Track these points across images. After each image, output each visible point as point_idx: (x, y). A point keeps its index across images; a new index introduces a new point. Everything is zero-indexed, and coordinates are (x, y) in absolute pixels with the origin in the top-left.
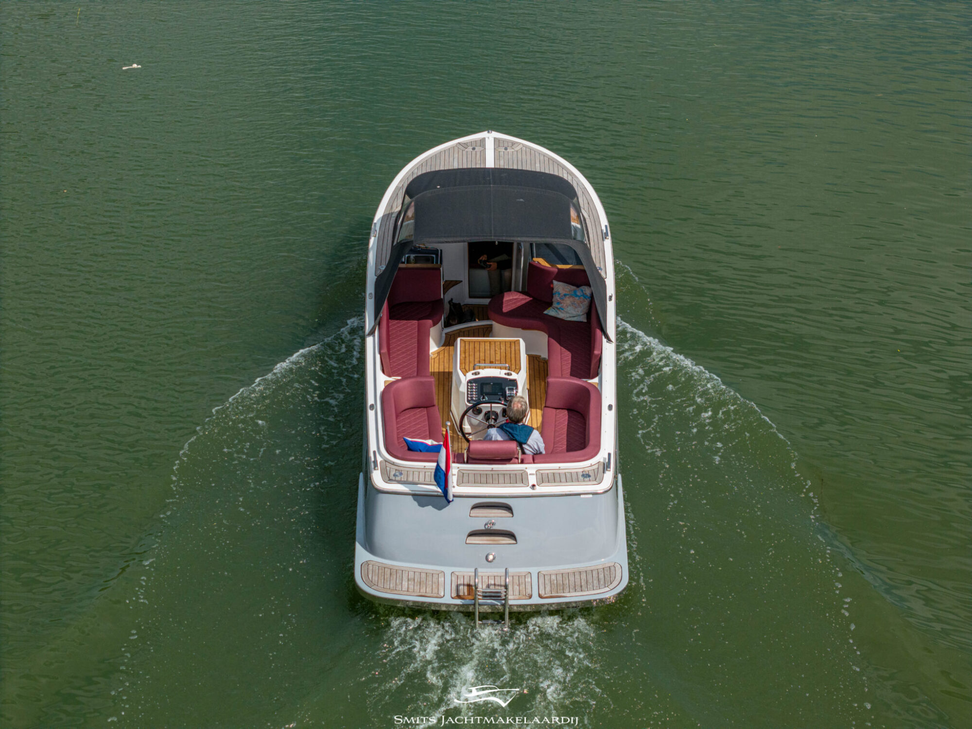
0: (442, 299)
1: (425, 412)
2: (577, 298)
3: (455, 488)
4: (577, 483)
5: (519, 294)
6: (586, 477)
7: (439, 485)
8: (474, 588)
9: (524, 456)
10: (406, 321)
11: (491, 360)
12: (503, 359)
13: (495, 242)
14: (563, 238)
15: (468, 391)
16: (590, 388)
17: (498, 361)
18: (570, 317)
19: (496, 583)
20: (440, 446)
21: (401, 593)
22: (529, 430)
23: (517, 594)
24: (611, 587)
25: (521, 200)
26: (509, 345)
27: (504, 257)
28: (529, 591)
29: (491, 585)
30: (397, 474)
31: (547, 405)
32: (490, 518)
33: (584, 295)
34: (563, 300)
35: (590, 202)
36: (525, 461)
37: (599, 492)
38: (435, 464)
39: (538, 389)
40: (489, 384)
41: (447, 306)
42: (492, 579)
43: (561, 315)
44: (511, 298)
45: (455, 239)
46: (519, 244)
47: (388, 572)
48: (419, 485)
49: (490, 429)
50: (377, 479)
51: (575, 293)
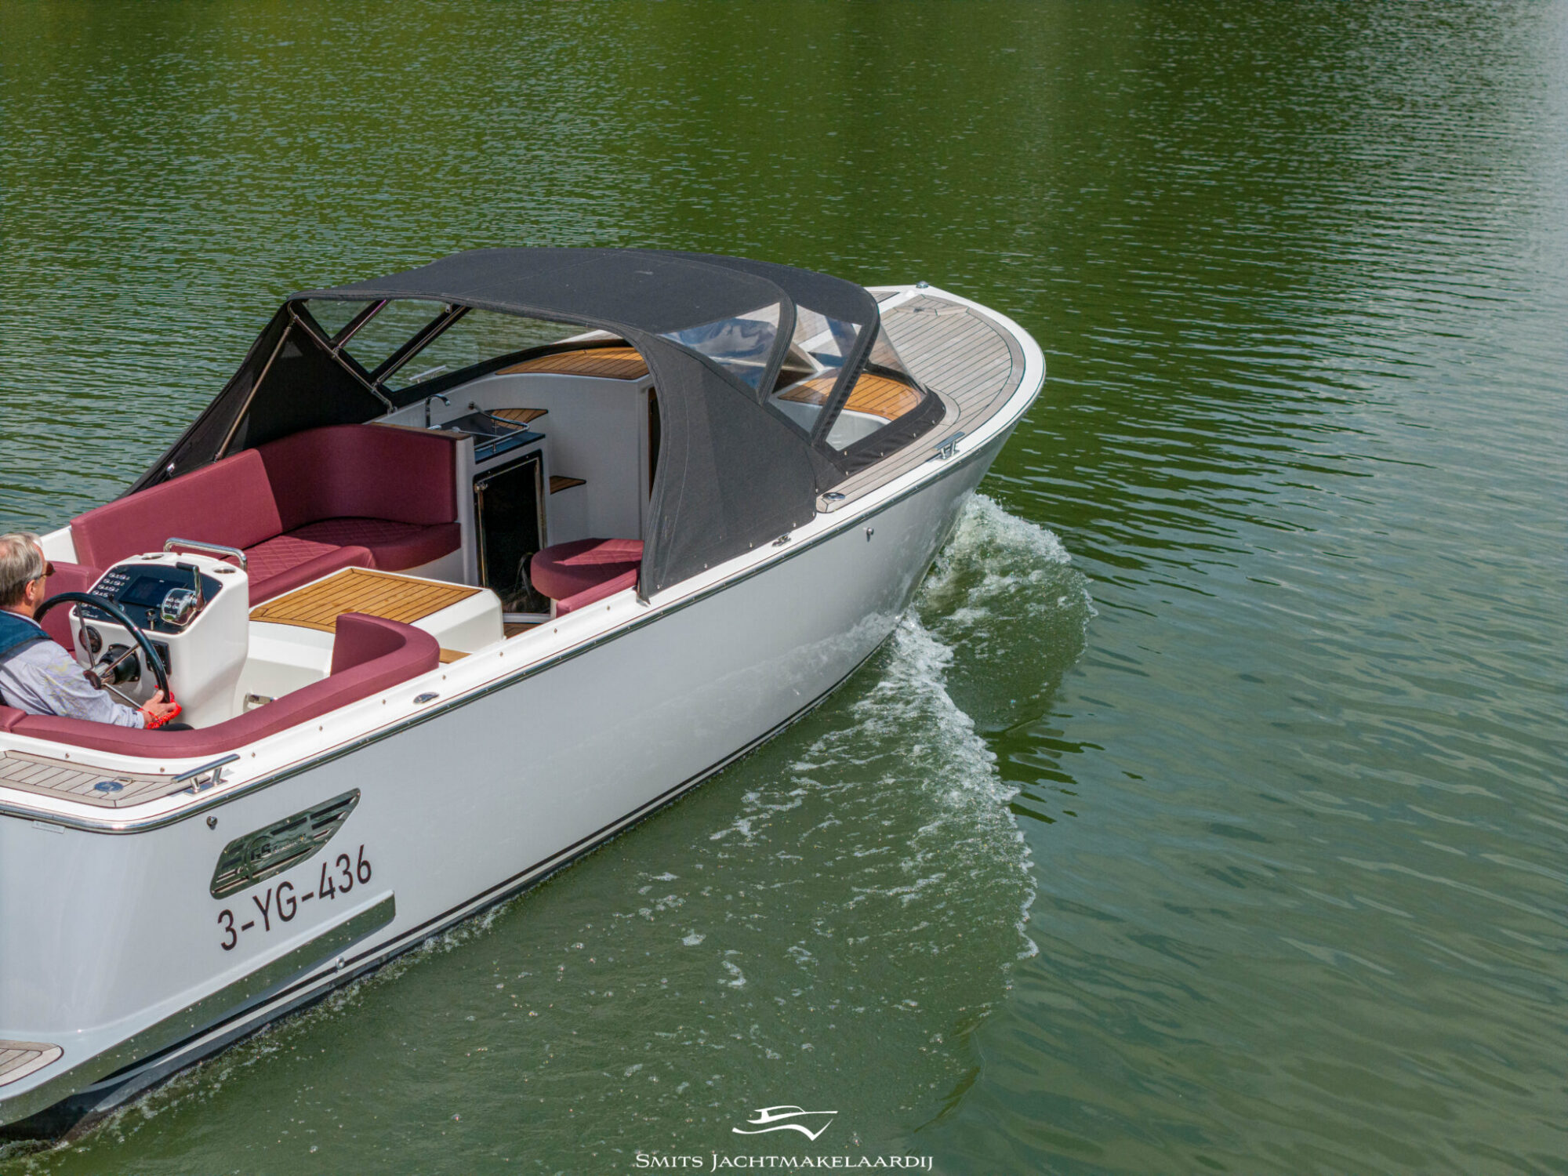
6: (104, 789)
37: (87, 823)
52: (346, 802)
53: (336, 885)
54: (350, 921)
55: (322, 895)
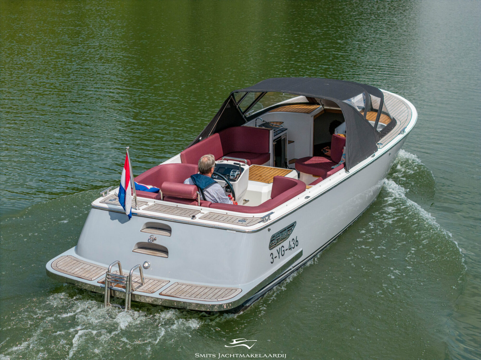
0: (269, 153)
3: (139, 210)
6: (241, 221)
21: (68, 273)
23: (146, 289)
28: (155, 290)
30: (112, 200)
36: (203, 205)
37: (241, 230)
52: (293, 225)
53: (292, 247)
54: (295, 256)
55: (289, 249)
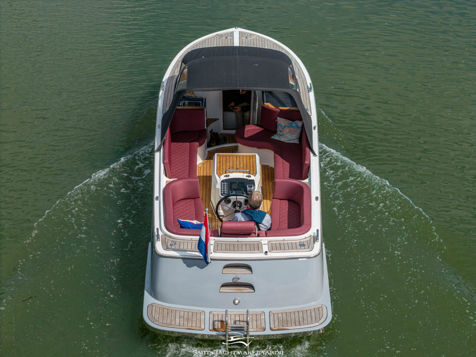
0: (205, 129)
1: (192, 201)
2: (293, 128)
3: (212, 254)
4: (296, 250)
5: (255, 126)
6: (302, 246)
7: (201, 251)
8: (225, 323)
9: (260, 232)
10: (182, 143)
11: (237, 168)
12: (245, 167)
13: (239, 90)
14: (284, 88)
15: (221, 188)
16: (303, 186)
17: (241, 168)
18: (288, 140)
19: (241, 320)
20: (202, 224)
21: (175, 326)
22: (263, 214)
23: (255, 327)
24: (320, 322)
25: (257, 65)
26: (249, 158)
27: (245, 104)
28: (263, 326)
29: (237, 321)
30: (173, 244)
31: (274, 197)
32: (236, 275)
33: (297, 126)
34: (284, 129)
35: (300, 69)
36: (260, 235)
37: (311, 256)
38: (198, 237)
39: (268, 186)
40: (236, 183)
41: (209, 134)
42: (237, 317)
43: (283, 139)
44: (250, 129)
45: (213, 89)
46: (255, 92)
47: (166, 311)
48: (187, 252)
49: (236, 213)
50: (159, 247)
51: (291, 125)
